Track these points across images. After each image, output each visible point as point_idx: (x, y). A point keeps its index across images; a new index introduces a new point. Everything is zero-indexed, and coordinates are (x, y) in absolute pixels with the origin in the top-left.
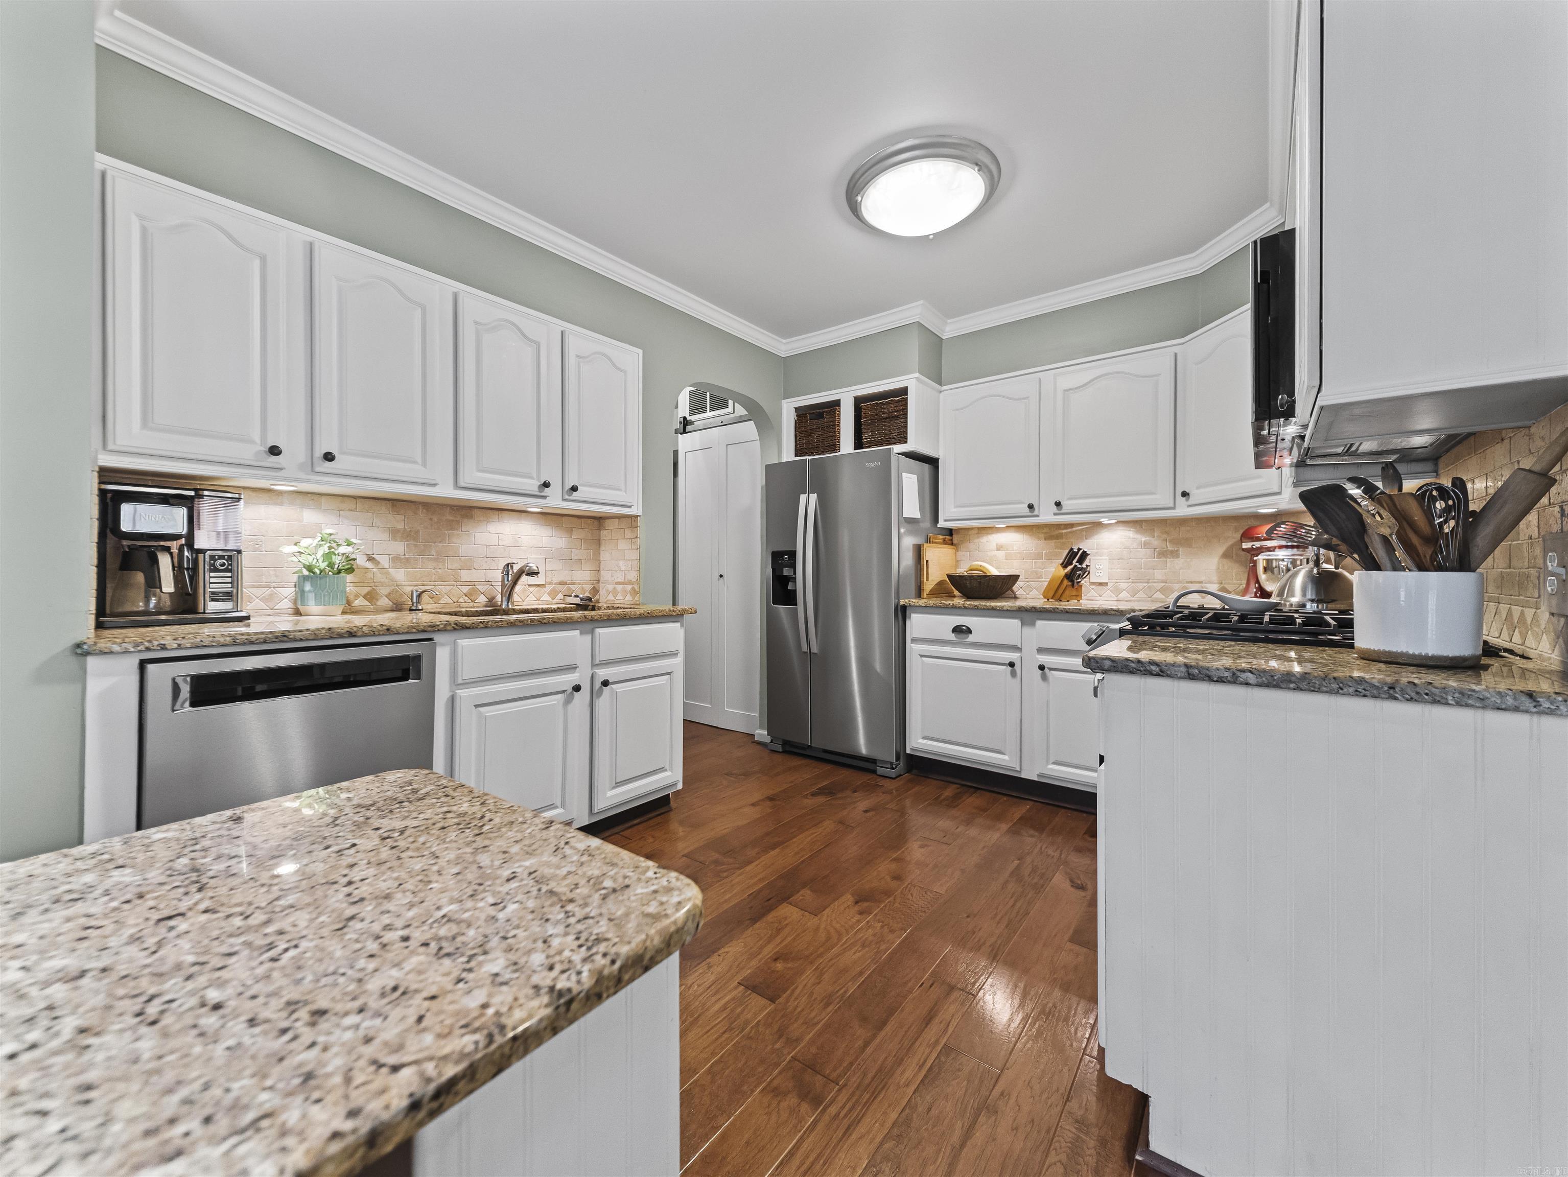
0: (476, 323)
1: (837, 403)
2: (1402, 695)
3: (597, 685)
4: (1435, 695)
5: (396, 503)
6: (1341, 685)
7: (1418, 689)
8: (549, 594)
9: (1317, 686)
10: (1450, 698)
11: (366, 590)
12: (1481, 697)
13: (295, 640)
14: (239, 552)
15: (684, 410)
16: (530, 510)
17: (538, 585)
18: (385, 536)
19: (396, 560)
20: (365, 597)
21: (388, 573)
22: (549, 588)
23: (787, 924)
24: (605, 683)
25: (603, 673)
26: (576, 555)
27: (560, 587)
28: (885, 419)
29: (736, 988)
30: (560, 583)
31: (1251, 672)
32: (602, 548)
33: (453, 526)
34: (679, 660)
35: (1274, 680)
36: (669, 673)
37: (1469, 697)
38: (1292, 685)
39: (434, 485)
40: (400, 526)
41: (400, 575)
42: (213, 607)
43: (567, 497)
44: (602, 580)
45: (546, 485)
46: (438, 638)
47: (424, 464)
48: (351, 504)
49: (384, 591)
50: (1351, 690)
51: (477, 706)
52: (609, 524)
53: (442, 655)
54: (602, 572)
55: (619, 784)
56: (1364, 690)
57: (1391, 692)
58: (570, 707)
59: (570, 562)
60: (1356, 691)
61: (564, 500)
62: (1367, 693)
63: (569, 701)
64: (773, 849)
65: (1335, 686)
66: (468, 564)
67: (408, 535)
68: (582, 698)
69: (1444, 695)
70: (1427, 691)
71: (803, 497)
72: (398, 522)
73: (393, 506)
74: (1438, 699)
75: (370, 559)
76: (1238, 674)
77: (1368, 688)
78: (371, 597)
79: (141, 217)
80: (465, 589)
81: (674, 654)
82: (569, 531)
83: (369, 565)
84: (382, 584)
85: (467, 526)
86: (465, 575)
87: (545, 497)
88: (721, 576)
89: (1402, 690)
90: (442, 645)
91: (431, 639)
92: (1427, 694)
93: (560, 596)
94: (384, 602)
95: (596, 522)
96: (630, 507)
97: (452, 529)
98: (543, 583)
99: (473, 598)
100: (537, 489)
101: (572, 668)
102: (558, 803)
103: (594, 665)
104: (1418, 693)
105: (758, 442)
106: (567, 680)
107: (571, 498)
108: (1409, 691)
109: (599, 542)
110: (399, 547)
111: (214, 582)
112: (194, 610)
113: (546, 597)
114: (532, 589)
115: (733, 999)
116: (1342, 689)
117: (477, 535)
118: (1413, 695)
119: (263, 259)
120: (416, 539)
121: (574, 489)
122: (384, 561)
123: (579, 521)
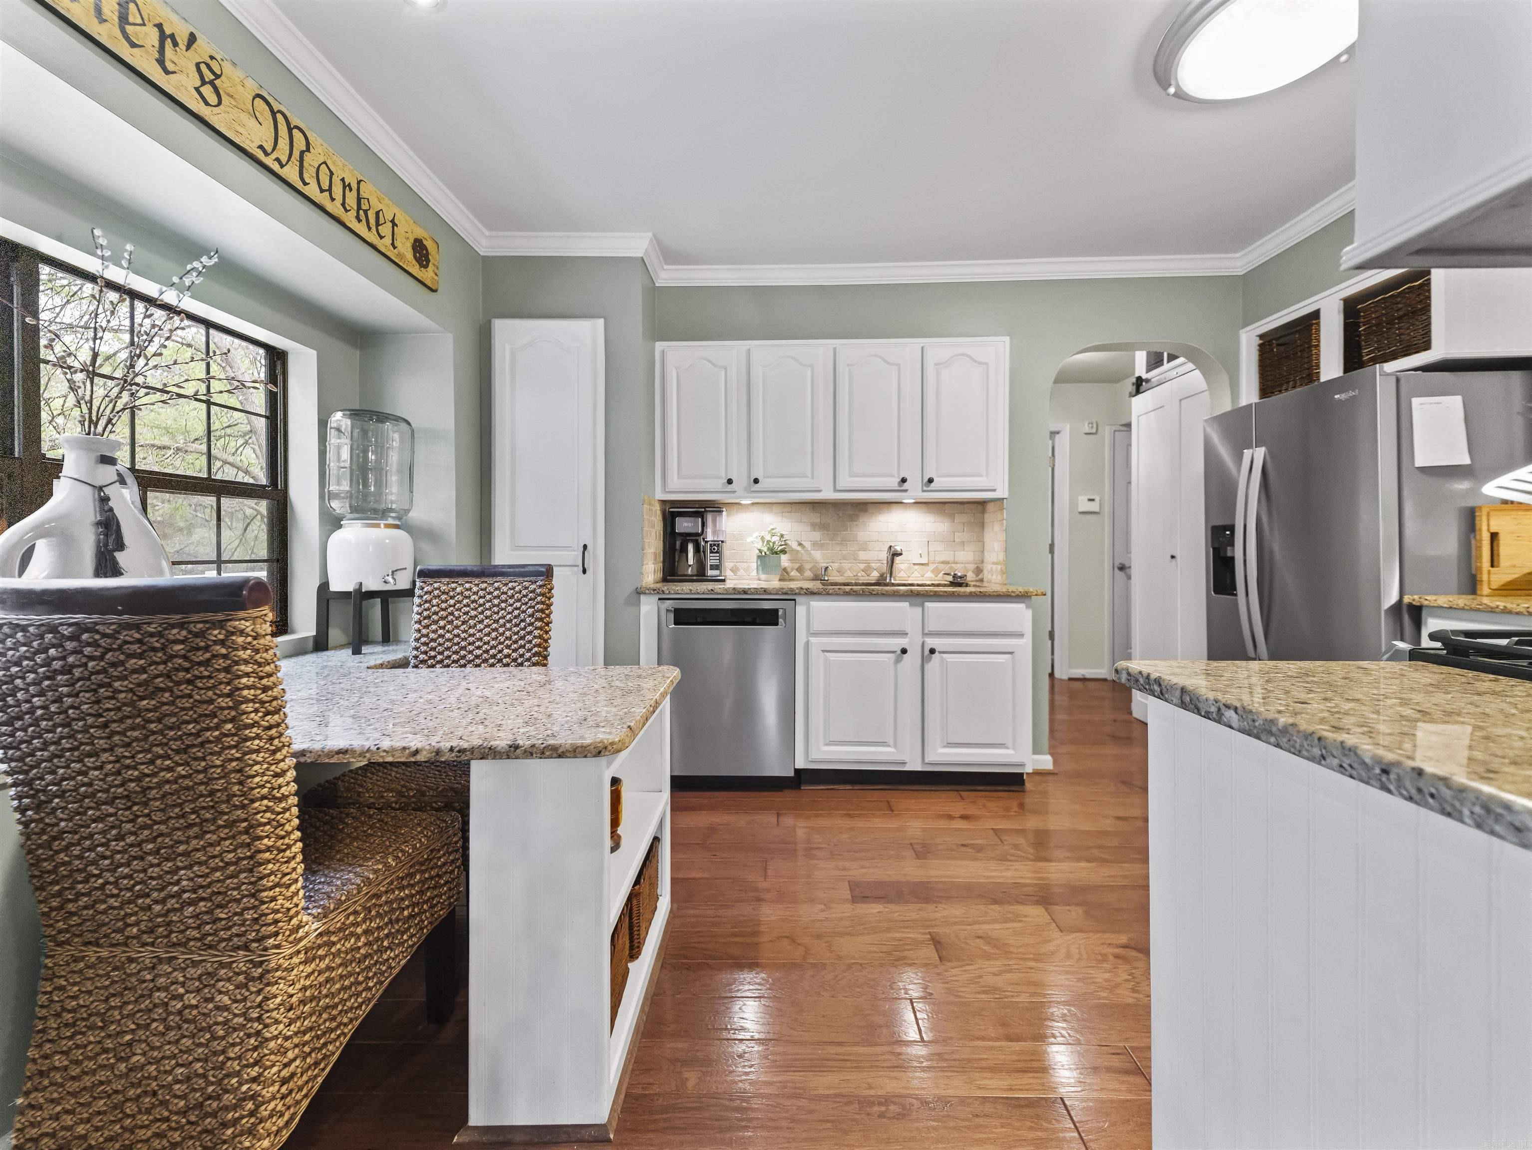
0: (848, 365)
1: (1316, 315)
2: (1398, 787)
3: (927, 652)
4: (1445, 800)
5: (816, 505)
6: (1324, 751)
7: (1421, 784)
8: (933, 572)
9: (1297, 746)
10: (1466, 812)
11: (797, 565)
12: (1517, 824)
13: (718, 594)
14: (722, 542)
15: (1140, 369)
16: (905, 501)
17: (922, 564)
18: (809, 528)
19: (816, 545)
20: (797, 570)
21: (810, 554)
22: (932, 567)
23: (1022, 921)
24: (932, 651)
25: (931, 642)
26: (959, 537)
27: (942, 566)
28: (1400, 318)
29: (925, 934)
30: (943, 562)
31: (1236, 709)
32: (986, 530)
33: (853, 518)
34: (1026, 642)
35: (1255, 727)
36: (1011, 653)
37: (1498, 818)
38: (1272, 740)
39: (820, 491)
40: (818, 521)
41: (818, 555)
42: (710, 573)
43: (925, 488)
44: (985, 560)
45: (904, 480)
46: (798, 598)
47: (813, 478)
48: (788, 508)
49: (807, 566)
50: (1335, 762)
51: (824, 651)
52: (990, 507)
53: (801, 611)
54: (986, 553)
55: (950, 745)
56: (1351, 766)
57: (1384, 778)
58: (900, 665)
59: (950, 542)
60: (1341, 766)
61: (923, 491)
62: (1354, 773)
63: (898, 661)
64: (1089, 861)
65: (1316, 752)
66: (864, 547)
67: (822, 527)
68: (912, 659)
69: (1457, 804)
70: (1433, 790)
71: (1247, 453)
72: (816, 518)
73: (813, 507)
74: (1449, 809)
75: (800, 544)
76: (1223, 708)
77: (1355, 765)
78: (800, 570)
79: (677, 368)
80: (862, 566)
81: (1021, 635)
82: (952, 517)
83: (799, 548)
84: (807, 562)
85: (863, 518)
86: (862, 555)
87: (906, 491)
88: (1173, 557)
89: (1399, 779)
90: (801, 604)
91: (794, 600)
92: (1432, 796)
93: (941, 575)
94: (808, 574)
95: (980, 507)
96: (994, 490)
97: (852, 520)
98: (926, 562)
99: (868, 573)
100: (896, 485)
101: (904, 634)
102: (891, 742)
103: (924, 635)
104: (1420, 790)
105: (1207, 393)
106: (898, 643)
107: (929, 489)
108: (1408, 783)
109: (982, 525)
110: (817, 536)
111: (711, 560)
112: (704, 575)
113: (929, 574)
114: (916, 567)
115: (914, 939)
116: (1324, 758)
117: (871, 524)
118: (1413, 792)
119: (726, 369)
120: (827, 530)
121: (931, 481)
122: (808, 545)
123: (962, 506)
